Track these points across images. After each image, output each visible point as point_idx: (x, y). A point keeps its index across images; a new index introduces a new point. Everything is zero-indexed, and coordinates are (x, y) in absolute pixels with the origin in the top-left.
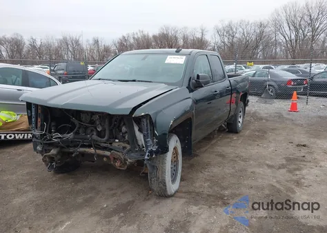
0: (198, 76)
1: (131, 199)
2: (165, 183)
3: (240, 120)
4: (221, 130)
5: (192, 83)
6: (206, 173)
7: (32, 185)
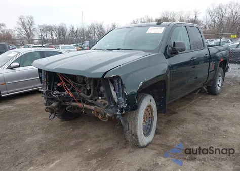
0: (174, 43)
1: (110, 146)
2: (137, 136)
3: (219, 84)
4: (202, 92)
5: (169, 50)
6: (181, 129)
7: (43, 129)
